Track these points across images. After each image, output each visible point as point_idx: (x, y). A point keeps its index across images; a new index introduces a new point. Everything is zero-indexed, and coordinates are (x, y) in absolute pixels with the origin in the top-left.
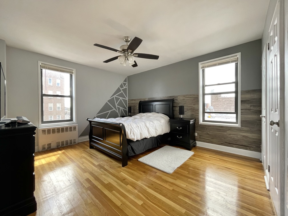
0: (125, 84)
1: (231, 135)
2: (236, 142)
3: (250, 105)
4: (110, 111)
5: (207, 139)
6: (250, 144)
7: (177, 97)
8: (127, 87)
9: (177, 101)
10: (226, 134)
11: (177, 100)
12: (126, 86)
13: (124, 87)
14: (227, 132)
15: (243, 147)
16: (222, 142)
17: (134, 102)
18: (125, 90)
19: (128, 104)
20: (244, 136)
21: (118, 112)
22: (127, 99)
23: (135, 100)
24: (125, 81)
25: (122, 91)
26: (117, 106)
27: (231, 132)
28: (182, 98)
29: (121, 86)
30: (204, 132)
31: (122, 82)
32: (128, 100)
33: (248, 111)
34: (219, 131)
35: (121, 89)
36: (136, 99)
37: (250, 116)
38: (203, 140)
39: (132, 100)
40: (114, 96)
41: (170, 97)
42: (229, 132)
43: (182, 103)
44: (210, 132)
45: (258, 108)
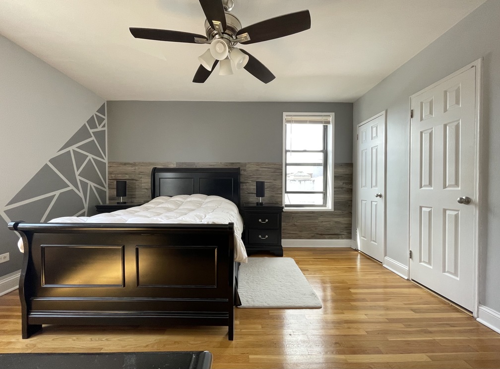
0: (101, 120)
1: (324, 223)
2: (328, 231)
3: (343, 182)
4: (57, 193)
5: (294, 232)
6: (342, 231)
7: (245, 164)
8: (106, 129)
9: (245, 173)
10: (317, 221)
11: (245, 170)
12: (104, 126)
13: (100, 129)
14: (319, 219)
15: (336, 236)
16: (313, 235)
17: (130, 169)
18: (100, 136)
19: (110, 173)
20: (336, 222)
21: (81, 194)
22: (106, 160)
23: (134, 165)
24: (101, 110)
25: (93, 138)
26: (78, 178)
27: (323, 219)
28: (254, 168)
29: (91, 123)
30: (289, 222)
31: (93, 112)
32: (109, 163)
33: (341, 189)
34: (309, 219)
35: (91, 131)
36: (140, 163)
37: (342, 196)
38: (288, 235)
39: (125, 164)
40: (71, 149)
41: (232, 164)
42: (321, 219)
43: (253, 176)
44: (298, 221)
45: (349, 187)
